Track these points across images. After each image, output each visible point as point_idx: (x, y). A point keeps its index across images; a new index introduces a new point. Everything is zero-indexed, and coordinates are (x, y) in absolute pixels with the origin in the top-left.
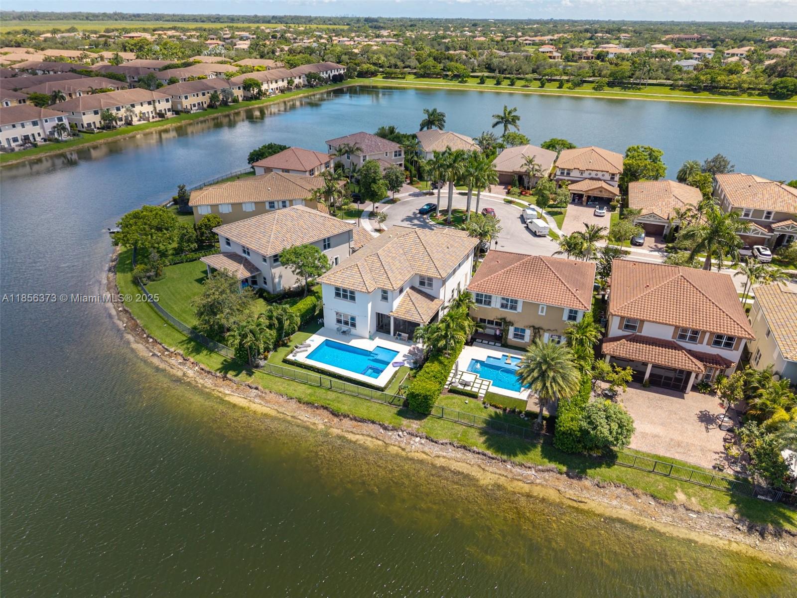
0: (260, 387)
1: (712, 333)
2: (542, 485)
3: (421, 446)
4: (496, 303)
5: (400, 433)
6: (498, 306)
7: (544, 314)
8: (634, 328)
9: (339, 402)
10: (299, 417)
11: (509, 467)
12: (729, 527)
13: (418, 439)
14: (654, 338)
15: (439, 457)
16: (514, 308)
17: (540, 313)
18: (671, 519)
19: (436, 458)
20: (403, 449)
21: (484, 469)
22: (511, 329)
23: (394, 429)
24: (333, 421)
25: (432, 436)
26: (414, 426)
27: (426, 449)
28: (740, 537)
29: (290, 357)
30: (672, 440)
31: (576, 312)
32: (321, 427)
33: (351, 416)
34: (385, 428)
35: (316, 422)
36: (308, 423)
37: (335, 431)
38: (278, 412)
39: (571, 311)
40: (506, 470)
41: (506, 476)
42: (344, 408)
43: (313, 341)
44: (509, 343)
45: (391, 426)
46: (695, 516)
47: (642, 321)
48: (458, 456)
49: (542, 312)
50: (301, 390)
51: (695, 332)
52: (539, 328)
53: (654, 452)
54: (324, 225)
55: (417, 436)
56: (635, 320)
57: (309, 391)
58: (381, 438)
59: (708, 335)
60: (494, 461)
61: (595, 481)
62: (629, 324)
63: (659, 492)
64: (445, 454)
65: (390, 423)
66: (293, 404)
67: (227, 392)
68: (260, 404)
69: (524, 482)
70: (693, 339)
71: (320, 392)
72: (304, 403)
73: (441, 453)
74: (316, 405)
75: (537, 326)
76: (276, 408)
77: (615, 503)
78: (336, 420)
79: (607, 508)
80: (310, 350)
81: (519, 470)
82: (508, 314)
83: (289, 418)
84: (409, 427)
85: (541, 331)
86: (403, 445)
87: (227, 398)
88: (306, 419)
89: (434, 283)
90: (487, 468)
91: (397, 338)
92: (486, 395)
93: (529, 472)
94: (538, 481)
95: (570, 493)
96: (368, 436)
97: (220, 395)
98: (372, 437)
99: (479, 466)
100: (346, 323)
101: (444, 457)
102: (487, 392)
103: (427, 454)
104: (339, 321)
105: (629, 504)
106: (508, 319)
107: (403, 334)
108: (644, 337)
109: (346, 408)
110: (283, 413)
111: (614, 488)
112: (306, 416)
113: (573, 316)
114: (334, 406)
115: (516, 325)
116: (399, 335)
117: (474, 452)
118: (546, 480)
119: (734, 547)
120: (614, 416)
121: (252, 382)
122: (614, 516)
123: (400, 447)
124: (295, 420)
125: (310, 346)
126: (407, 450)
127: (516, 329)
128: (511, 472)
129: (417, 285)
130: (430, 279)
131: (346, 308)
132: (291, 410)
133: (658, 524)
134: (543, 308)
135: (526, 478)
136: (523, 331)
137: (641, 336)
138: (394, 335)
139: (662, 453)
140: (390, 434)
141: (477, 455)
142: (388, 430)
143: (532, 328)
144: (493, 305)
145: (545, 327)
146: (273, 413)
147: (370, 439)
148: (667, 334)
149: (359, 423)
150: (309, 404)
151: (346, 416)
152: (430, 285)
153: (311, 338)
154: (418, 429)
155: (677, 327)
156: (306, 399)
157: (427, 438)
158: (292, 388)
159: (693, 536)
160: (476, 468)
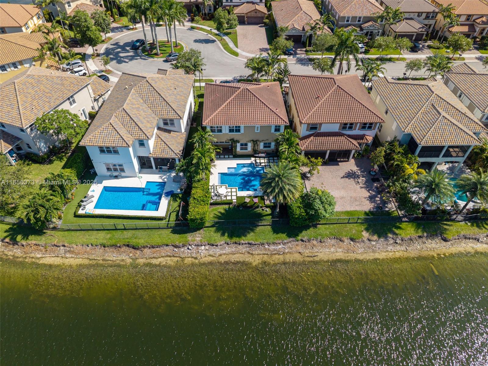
0: (66, 244)
1: (360, 123)
2: (290, 253)
3: (207, 251)
4: (226, 130)
5: (190, 247)
6: (227, 131)
7: (259, 131)
8: (316, 128)
9: (135, 238)
10: (109, 259)
11: (267, 247)
13: (203, 247)
14: (328, 132)
15: (221, 255)
16: (238, 131)
17: (256, 131)
18: (364, 249)
19: (220, 257)
20: (196, 258)
21: (252, 254)
22: (239, 145)
23: (184, 246)
24: (136, 253)
25: (212, 242)
26: (198, 239)
27: (211, 253)
28: (398, 247)
29: (81, 212)
30: (351, 197)
31: (279, 126)
32: (129, 261)
33: (149, 246)
34: (176, 246)
35: (124, 258)
36: (118, 262)
37: (141, 261)
38: (90, 260)
39: (276, 126)
40: (266, 249)
41: (267, 254)
42: (141, 242)
43: (93, 191)
45: (181, 244)
46: (374, 243)
47: (321, 124)
48: (233, 250)
49: (257, 130)
50: (102, 237)
51: (351, 124)
52: (256, 141)
55: (201, 246)
56: (316, 124)
57: (109, 236)
58: (177, 255)
60: (256, 246)
61: (319, 240)
62: (313, 127)
63: (354, 235)
64: (224, 252)
65: (180, 242)
66: (100, 251)
67: (39, 256)
68: (72, 257)
69: (279, 254)
70: (351, 128)
71: (118, 234)
72: (108, 246)
73: (221, 252)
74: (118, 245)
75: (255, 140)
76: (86, 256)
77: (332, 250)
78: (138, 252)
79: (330, 254)
80: (95, 200)
81: (273, 247)
82: (235, 135)
83: (101, 262)
84: (195, 240)
85: (258, 142)
86: (194, 255)
88: (114, 259)
89: (175, 122)
90: (254, 253)
91: (159, 171)
92: (237, 199)
93: (280, 247)
94: (287, 251)
95: (307, 252)
96: (167, 256)
98: (170, 256)
99: (249, 253)
100: (116, 170)
101: (224, 254)
102: (237, 197)
103: (213, 256)
104: (108, 169)
105: (340, 248)
106: (235, 139)
107: (163, 167)
108: (322, 133)
109: (143, 241)
110: (95, 260)
111: (330, 241)
112: (113, 256)
113: (277, 129)
114: (133, 242)
115: (242, 142)
116: (161, 168)
117: (242, 244)
118: (291, 248)
121: (57, 241)
122: (335, 259)
123: (192, 257)
124: (106, 262)
125: (93, 197)
126: (198, 258)
127: (242, 144)
128: (269, 250)
129: (162, 125)
130: (172, 120)
131: (112, 159)
132: (99, 255)
134: (258, 127)
135: (279, 251)
136: (246, 144)
137: (320, 133)
138: (156, 168)
140: (182, 250)
141: (245, 245)
142: (180, 247)
143: (252, 142)
144: (223, 131)
145: (261, 139)
146: (86, 262)
147: (169, 258)
148: (336, 128)
149: (157, 249)
151: (144, 247)
152: (172, 124)
153: (91, 189)
154: (201, 240)
155: (341, 123)
156: (109, 243)
157: (208, 244)
158: (92, 238)
160: (247, 255)
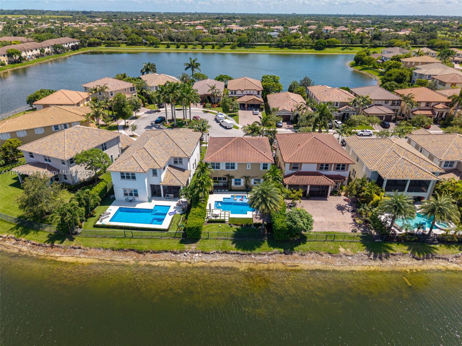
0: (82, 247)
1: (335, 164)
2: (274, 263)
3: (200, 258)
4: (223, 167)
5: (185, 254)
6: (224, 168)
7: (250, 169)
8: (297, 168)
9: (140, 244)
10: (116, 260)
11: (253, 257)
12: (367, 259)
13: (197, 255)
14: (308, 172)
15: (212, 262)
16: (233, 168)
17: (248, 168)
18: (341, 263)
19: (211, 263)
20: (190, 263)
21: (240, 262)
22: (233, 180)
23: (181, 252)
24: (139, 257)
25: (205, 251)
26: (193, 247)
27: (204, 259)
28: (373, 263)
29: (98, 223)
30: (329, 222)
31: (267, 164)
32: (132, 262)
33: (151, 251)
34: (175, 253)
35: (128, 260)
36: (123, 262)
37: (143, 263)
38: (100, 260)
39: (264, 164)
40: (252, 259)
41: (253, 263)
42: (145, 247)
43: (111, 210)
44: (233, 188)
45: (178, 251)
46: (351, 258)
47: (301, 164)
48: (223, 258)
49: (249, 168)
50: (112, 242)
51: (327, 165)
52: (248, 177)
53: (323, 231)
54: (100, 135)
55: (196, 253)
56: (297, 164)
57: (118, 242)
58: (174, 260)
59: (333, 165)
60: (244, 256)
61: (300, 253)
62: (295, 166)
63: (332, 250)
64: (215, 259)
65: (178, 249)
66: (109, 253)
67: (57, 255)
68: (85, 258)
69: (264, 263)
70: (326, 169)
71: (125, 241)
72: (116, 250)
73: (213, 259)
74: (125, 249)
75: (247, 176)
76: (97, 257)
77: (312, 262)
78: (141, 256)
79: (309, 265)
80: (111, 216)
81: (259, 258)
82: (230, 171)
83: (109, 262)
84: (190, 248)
85: (250, 179)
86: (189, 260)
87: (59, 259)
88: (121, 260)
89: (183, 161)
90: (241, 261)
91: (167, 198)
92: (229, 219)
93: (265, 257)
94: (271, 261)
95: (289, 263)
96: (165, 260)
97: (53, 258)
98: (168, 261)
99: (237, 261)
100: (131, 194)
101: (215, 261)
102: (229, 218)
103: (205, 262)
104: (126, 194)
105: (319, 260)
106: (231, 175)
107: (170, 195)
108: (303, 172)
109: (146, 247)
110: (103, 260)
111: (310, 254)
112: (120, 258)
113: (265, 166)
114: (138, 247)
115: (236, 178)
116: (168, 196)
117: (232, 254)
118: (275, 259)
119: (372, 268)
120: (304, 215)
121: (75, 245)
122: (314, 269)
123: (187, 262)
124: (113, 262)
125: (110, 214)
126: (192, 263)
127: (236, 180)
128: (255, 259)
129: (172, 163)
130: (180, 159)
131: (129, 185)
132: (108, 256)
133: (335, 267)
134: (249, 165)
135: (264, 261)
136: (240, 180)
137: (301, 172)
138: (164, 196)
139: (327, 230)
140: (179, 256)
141: (234, 255)
142: (177, 254)
143: (244, 178)
144: (221, 168)
145: (251, 176)
146: (96, 261)
147: (167, 262)
148: (314, 168)
149: (157, 254)
150: (119, 250)
151: (147, 252)
152: (181, 162)
153: (109, 209)
154: (196, 248)
155: (318, 164)
156: (118, 247)
157: (202, 253)
158: (105, 242)
159: (353, 268)
160: (235, 262)
